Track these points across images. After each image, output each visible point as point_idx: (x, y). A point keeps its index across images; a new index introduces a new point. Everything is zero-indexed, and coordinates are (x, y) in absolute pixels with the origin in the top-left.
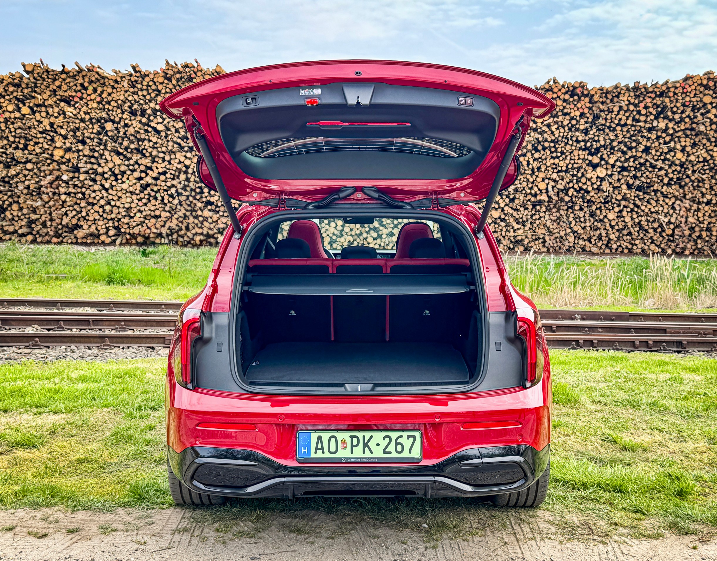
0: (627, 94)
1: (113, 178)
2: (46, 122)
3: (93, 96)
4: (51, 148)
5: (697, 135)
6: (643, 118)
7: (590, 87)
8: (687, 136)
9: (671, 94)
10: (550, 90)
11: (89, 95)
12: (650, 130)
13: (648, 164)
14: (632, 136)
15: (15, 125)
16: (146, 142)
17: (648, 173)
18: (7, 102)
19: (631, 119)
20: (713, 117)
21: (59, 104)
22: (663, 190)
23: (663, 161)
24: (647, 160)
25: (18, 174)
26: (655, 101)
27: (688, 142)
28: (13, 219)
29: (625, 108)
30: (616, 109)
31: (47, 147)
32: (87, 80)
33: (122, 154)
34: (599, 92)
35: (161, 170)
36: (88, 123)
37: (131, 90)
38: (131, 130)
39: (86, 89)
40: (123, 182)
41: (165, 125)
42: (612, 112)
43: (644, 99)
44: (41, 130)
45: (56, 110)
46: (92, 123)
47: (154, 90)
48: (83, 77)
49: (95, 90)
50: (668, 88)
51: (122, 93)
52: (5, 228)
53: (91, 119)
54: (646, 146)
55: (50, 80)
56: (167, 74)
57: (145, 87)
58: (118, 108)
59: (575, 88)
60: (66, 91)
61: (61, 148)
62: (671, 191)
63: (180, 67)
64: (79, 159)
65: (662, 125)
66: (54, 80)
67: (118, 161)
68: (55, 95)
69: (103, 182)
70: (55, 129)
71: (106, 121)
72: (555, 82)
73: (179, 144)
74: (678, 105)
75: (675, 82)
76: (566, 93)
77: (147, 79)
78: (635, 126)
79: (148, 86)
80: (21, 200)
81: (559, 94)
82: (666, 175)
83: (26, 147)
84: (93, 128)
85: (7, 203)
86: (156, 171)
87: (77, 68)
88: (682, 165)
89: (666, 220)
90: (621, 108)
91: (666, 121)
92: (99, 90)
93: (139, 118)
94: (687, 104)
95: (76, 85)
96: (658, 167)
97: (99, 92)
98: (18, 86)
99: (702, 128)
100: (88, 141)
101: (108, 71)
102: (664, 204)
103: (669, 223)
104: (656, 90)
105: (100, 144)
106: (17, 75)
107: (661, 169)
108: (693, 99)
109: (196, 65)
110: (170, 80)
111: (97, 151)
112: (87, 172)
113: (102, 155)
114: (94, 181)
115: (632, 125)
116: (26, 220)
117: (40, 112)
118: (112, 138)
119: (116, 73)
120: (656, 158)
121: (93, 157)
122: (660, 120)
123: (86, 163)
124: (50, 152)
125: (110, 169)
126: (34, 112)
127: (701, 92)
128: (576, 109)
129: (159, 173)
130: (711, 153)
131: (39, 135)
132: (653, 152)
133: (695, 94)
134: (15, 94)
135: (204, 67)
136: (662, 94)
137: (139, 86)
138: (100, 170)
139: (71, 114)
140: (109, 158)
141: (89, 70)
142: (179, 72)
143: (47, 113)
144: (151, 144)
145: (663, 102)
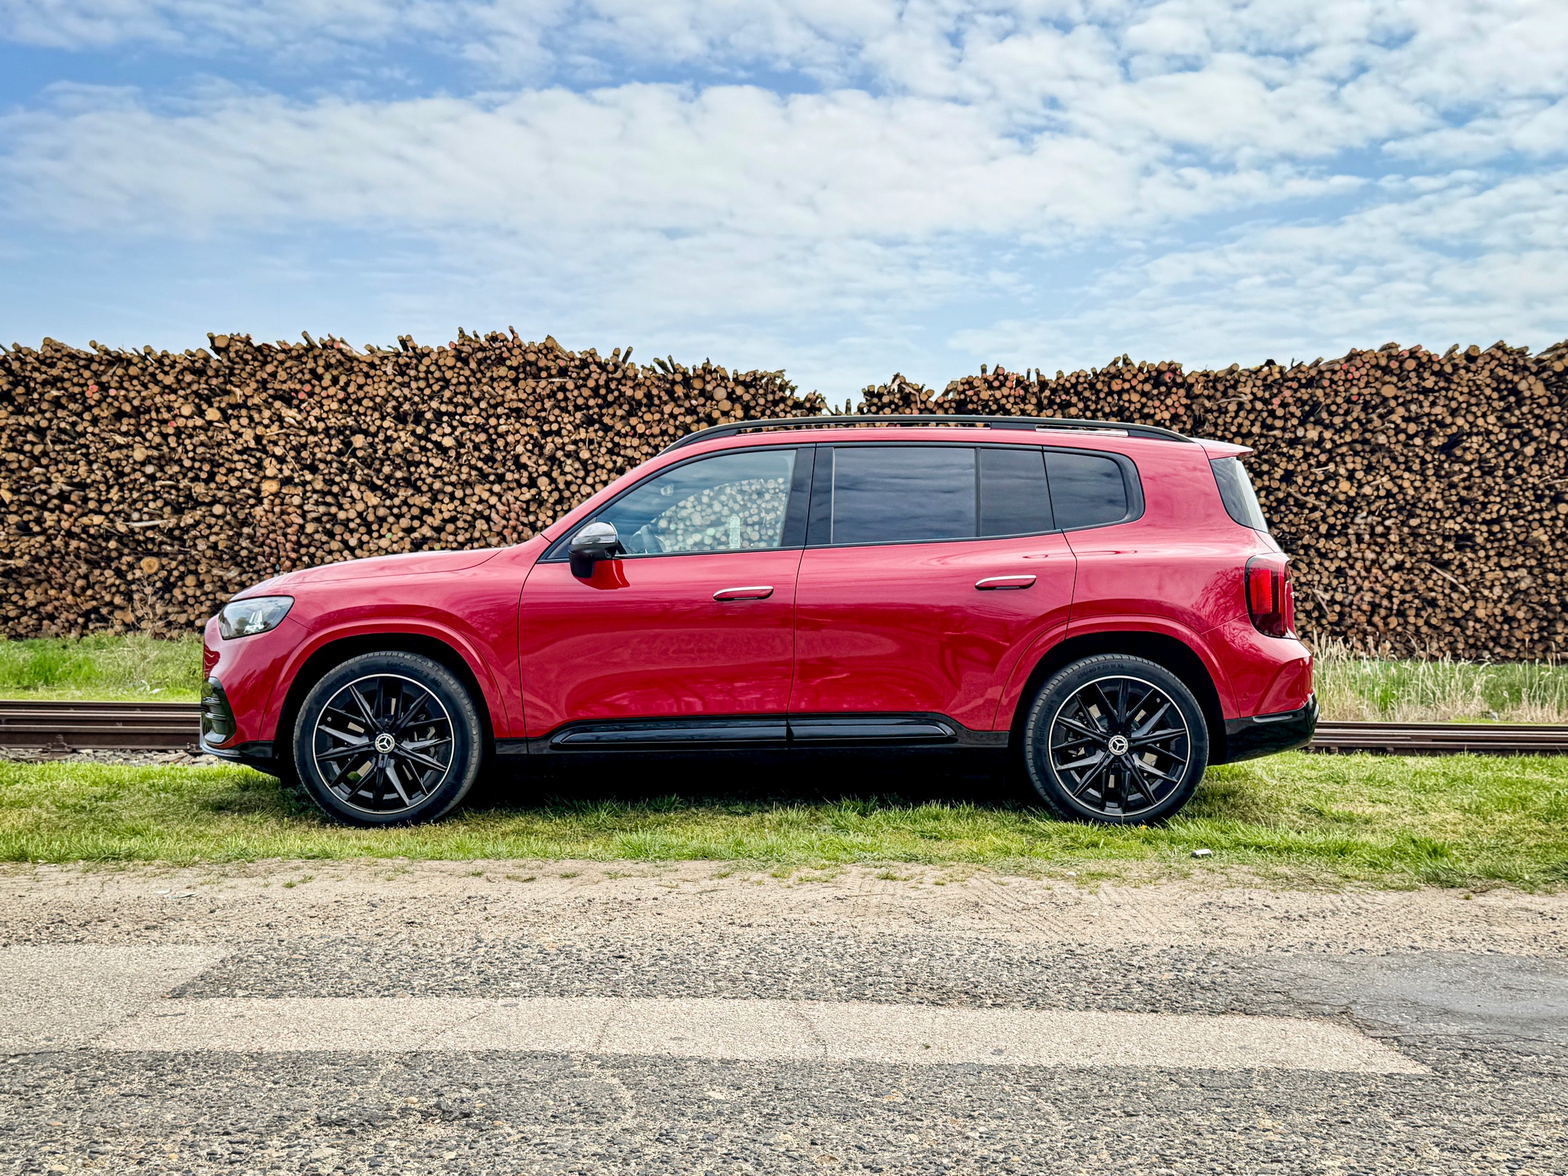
0: (1250, 383)
1: (363, 529)
2: (248, 435)
3: (332, 391)
4: (257, 479)
5: (1373, 452)
6: (1279, 423)
7: (1186, 371)
8: (1356, 453)
9: (1326, 383)
10: (1118, 375)
11: (326, 389)
12: (1292, 443)
13: (1291, 501)
14: (1261, 453)
15: (195, 440)
16: (422, 467)
17: (1291, 517)
18: (181, 400)
19: (1258, 424)
20: (1399, 421)
21: (271, 404)
22: (1320, 545)
23: (1318, 495)
24: (1289, 495)
25: (197, 523)
26: (1298, 395)
27: (1359, 463)
28: (185, 602)
29: (1248, 406)
30: (1232, 407)
31: (249, 476)
32: (321, 362)
33: (380, 488)
34: (1202, 379)
35: (447, 515)
36: (322, 436)
37: (399, 379)
38: (397, 447)
39: (320, 378)
40: (381, 536)
41: (456, 439)
42: (1226, 412)
43: (1280, 392)
44: (239, 448)
45: (267, 413)
46: (328, 436)
47: (438, 380)
48: (315, 358)
49: (335, 381)
50: (1320, 372)
51: (383, 384)
52: (172, 618)
53: (327, 429)
54: (1286, 470)
55: (256, 364)
56: (460, 352)
57: (422, 375)
58: (374, 409)
59: (1160, 373)
60: (284, 382)
61: (274, 478)
62: (1334, 547)
63: (483, 340)
64: (305, 498)
65: (1313, 434)
66: (265, 363)
67: (373, 499)
68: (266, 389)
69: (347, 536)
70: (264, 446)
71: (354, 433)
72: (1126, 361)
73: (480, 470)
74: (1339, 400)
75: (1332, 363)
76: (1146, 381)
77: (426, 361)
78: (1266, 436)
79: (428, 372)
80: (202, 568)
81: (1134, 382)
82: (1324, 519)
83: (211, 477)
84: (330, 445)
85: (176, 573)
86: (439, 517)
87: (305, 343)
88: (1350, 501)
89: (1327, 597)
90: (1240, 405)
91: (1319, 428)
92: (343, 380)
93: (410, 427)
94: (1354, 398)
95: (301, 371)
96: (1310, 505)
97: (342, 383)
98: (199, 373)
99: (1382, 439)
100: (322, 466)
101: (359, 349)
102: (1321, 570)
103: (1332, 602)
104: (1299, 375)
105: (342, 472)
106: (200, 355)
107: (1314, 509)
108: (1366, 391)
109: (510, 337)
110: (466, 362)
111: (338, 484)
112: (318, 520)
113: (344, 490)
114: (331, 535)
115: (1261, 435)
116: (208, 603)
117: (238, 417)
118: (363, 461)
119: (372, 351)
120: (1304, 490)
121: (330, 493)
122: (1309, 426)
123: (317, 503)
124: (254, 486)
125: (360, 515)
126: (226, 418)
127: (1377, 379)
128: (1163, 407)
129: (443, 520)
130: (1399, 482)
131: (236, 457)
132: (1300, 480)
133: (1368, 383)
134: (195, 387)
135: (525, 341)
136: (1310, 383)
137: (412, 373)
138: (342, 515)
139: (293, 421)
140: (357, 495)
141: (325, 346)
142: (482, 349)
143: (251, 419)
144: (432, 470)
145: (1312, 396)
